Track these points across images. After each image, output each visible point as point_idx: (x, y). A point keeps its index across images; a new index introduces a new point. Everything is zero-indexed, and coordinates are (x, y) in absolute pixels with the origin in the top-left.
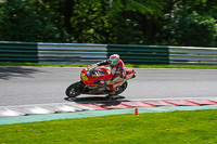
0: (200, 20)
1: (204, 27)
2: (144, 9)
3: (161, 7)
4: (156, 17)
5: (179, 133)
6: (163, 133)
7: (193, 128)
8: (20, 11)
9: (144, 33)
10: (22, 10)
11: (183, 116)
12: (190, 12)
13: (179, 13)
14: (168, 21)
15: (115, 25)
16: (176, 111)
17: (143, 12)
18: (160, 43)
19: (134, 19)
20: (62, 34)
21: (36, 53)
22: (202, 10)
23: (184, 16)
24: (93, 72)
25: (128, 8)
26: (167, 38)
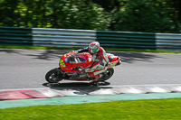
8: (142, 7)
10: (143, 6)
20: (177, 26)
21: (154, 42)
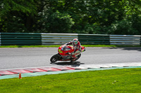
0: (61, 16)
1: (64, 20)
2: (25, 9)
3: (36, 8)
4: (33, 15)
5: (48, 89)
6: (37, 90)
7: (57, 85)
9: (25, 25)
11: (50, 78)
12: (54, 11)
13: (47, 12)
14: (41, 17)
15: (6, 20)
16: (46, 75)
17: (24, 11)
18: (36, 31)
19: (18, 16)
22: (62, 10)
23: (51, 14)
24: (64, 48)
25: (14, 9)
26: (41, 28)
